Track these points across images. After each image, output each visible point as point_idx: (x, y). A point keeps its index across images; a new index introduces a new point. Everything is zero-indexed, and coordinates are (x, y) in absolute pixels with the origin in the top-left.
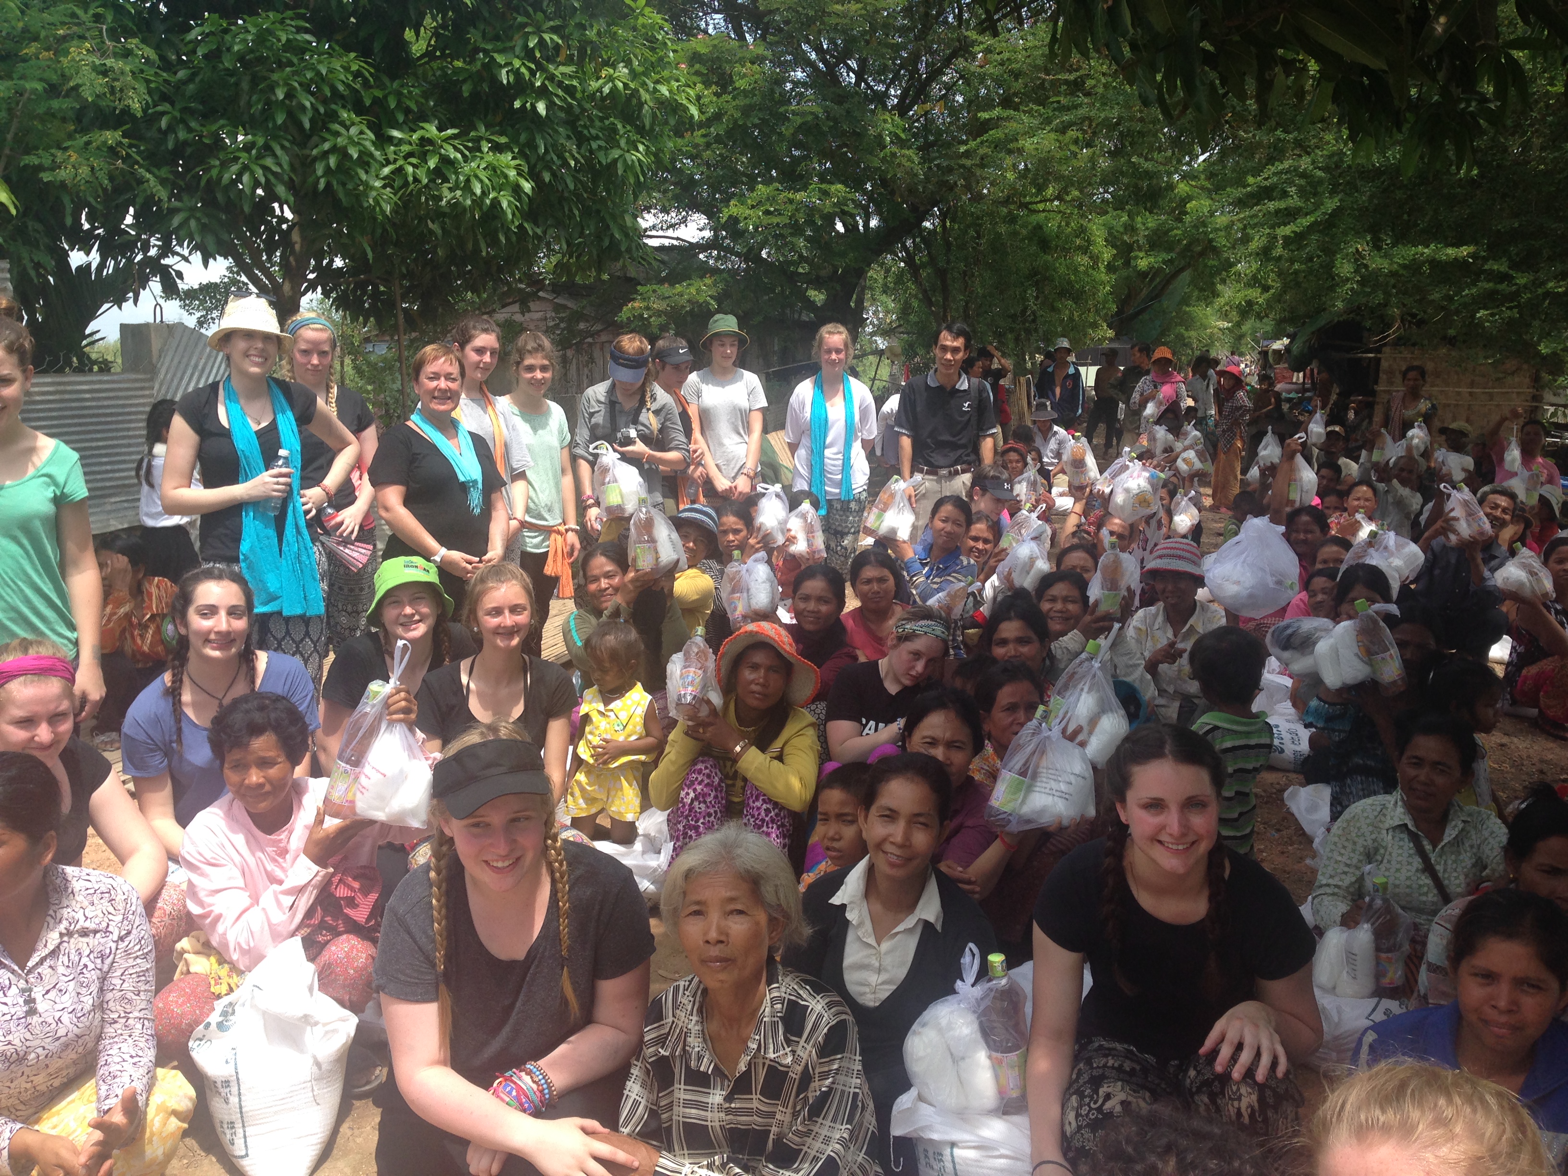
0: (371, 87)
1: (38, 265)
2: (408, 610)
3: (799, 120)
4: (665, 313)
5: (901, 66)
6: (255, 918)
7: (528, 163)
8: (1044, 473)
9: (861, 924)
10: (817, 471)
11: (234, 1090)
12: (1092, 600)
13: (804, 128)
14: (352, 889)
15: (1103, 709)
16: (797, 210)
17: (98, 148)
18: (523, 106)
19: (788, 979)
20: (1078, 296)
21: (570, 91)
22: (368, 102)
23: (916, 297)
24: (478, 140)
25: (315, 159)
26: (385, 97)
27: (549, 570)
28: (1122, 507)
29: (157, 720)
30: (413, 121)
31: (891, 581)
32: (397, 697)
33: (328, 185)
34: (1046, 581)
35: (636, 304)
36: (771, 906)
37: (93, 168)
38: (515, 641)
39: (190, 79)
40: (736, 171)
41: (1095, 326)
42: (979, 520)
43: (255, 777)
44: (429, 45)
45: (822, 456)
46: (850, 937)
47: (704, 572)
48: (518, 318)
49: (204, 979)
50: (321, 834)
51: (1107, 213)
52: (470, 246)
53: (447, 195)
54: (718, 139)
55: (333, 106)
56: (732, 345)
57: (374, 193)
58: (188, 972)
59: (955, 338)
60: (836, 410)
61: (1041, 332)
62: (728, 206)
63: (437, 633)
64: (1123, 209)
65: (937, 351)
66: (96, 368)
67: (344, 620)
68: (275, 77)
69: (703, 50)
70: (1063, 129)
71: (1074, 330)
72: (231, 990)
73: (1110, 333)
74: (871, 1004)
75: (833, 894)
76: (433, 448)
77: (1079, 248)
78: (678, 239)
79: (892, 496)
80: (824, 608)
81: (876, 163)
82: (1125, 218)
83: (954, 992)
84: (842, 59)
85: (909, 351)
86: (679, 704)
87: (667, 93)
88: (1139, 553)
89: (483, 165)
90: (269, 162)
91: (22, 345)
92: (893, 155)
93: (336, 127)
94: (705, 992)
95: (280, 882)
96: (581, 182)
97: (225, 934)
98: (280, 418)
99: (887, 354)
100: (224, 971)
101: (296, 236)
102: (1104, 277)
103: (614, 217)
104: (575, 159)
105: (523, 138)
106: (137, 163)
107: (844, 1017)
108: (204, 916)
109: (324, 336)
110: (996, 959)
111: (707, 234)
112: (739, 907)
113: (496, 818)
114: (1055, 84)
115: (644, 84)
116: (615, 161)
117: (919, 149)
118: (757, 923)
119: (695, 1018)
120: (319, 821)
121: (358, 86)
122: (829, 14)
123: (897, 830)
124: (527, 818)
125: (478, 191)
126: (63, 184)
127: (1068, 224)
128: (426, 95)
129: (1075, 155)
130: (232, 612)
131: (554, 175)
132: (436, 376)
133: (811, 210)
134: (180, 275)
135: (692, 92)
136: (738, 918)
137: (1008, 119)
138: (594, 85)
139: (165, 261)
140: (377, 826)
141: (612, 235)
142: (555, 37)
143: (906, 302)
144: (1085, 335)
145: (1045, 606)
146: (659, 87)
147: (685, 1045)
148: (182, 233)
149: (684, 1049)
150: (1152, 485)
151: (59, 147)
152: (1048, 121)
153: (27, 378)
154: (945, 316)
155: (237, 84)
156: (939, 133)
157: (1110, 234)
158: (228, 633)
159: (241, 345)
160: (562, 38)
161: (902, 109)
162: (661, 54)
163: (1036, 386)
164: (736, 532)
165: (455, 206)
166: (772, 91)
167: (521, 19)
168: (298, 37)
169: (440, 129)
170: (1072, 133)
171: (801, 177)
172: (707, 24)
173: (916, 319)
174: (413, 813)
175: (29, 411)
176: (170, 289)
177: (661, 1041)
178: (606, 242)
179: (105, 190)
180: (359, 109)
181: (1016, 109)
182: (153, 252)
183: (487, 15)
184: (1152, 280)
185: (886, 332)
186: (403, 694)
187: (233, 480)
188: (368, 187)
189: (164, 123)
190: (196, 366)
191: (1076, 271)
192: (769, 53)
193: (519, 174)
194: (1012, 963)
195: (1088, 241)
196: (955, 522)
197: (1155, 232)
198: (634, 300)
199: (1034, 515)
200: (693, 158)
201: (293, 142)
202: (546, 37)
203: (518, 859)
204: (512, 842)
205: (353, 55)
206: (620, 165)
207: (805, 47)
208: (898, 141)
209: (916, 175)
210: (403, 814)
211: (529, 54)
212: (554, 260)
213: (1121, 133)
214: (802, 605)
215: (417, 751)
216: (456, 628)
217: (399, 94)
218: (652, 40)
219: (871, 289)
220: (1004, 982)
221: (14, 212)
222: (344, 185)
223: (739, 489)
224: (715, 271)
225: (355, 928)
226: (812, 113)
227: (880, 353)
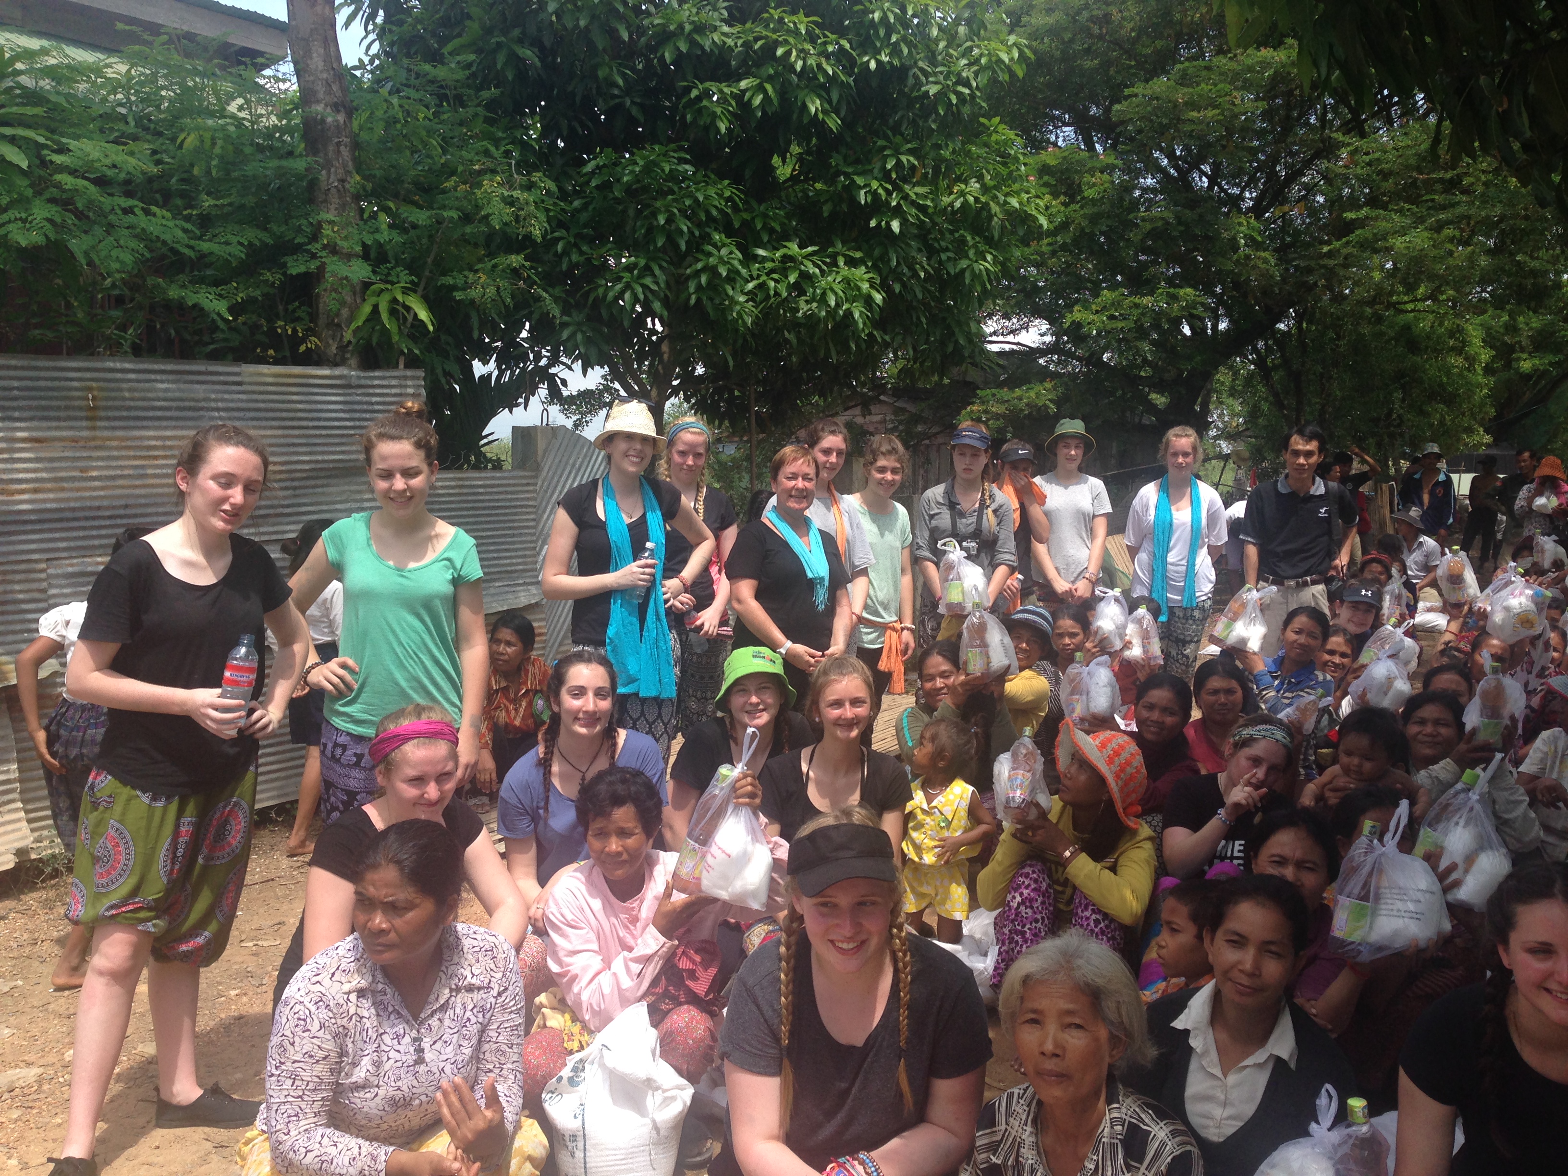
0: (739, 210)
1: (447, 374)
2: (754, 699)
3: (1148, 226)
4: (1003, 416)
5: (1258, 169)
6: (605, 981)
7: (880, 275)
8: (1409, 586)
9: (1205, 1053)
10: (1159, 576)
11: (580, 1144)
12: (1468, 727)
13: (1153, 234)
14: (693, 962)
15: (1482, 845)
16: (1143, 314)
17: (503, 271)
18: (879, 225)
19: (1129, 1101)
20: (1451, 400)
21: (923, 209)
22: (737, 225)
23: (1266, 400)
24: (834, 257)
25: (688, 278)
26: (753, 219)
27: (883, 665)
28: (1501, 627)
29: (527, 787)
30: (777, 240)
31: (1239, 694)
32: (743, 782)
33: (699, 300)
34: (1413, 703)
35: (975, 408)
36: (1112, 1023)
37: (498, 288)
38: (854, 733)
39: (585, 207)
40: (1080, 278)
41: (1470, 431)
42: (1336, 633)
43: (614, 845)
44: (794, 170)
45: (1165, 562)
46: (1193, 1065)
47: (1039, 674)
48: (859, 420)
49: (558, 1034)
50: (669, 907)
51: (1484, 312)
52: (822, 354)
53: (804, 307)
54: (1064, 247)
55: (708, 230)
56: (1077, 447)
57: (738, 308)
58: (545, 1026)
59: (1308, 442)
60: (1182, 515)
61: (1407, 437)
62: (1071, 312)
63: (779, 724)
64: (1503, 309)
65: (1288, 456)
66: (490, 466)
67: (693, 705)
68: (658, 204)
69: (1052, 162)
70: (1438, 228)
71: (1442, 434)
72: (582, 1048)
73: (1487, 439)
74: (1215, 1139)
75: (1175, 1016)
76: (785, 545)
77: (1452, 349)
78: (1018, 344)
79: (1244, 605)
80: (1169, 720)
81: (1229, 266)
82: (1506, 318)
83: (1306, 1134)
84: (1195, 166)
85: (1257, 454)
86: (1007, 807)
87: (1017, 205)
88: (1522, 675)
89: (839, 279)
90: (648, 281)
91: (428, 442)
92: (1248, 257)
93: (710, 248)
94: (1040, 1103)
95: (630, 949)
96: (929, 291)
97: (579, 994)
98: (649, 515)
99: (1234, 458)
100: (576, 1029)
101: (665, 348)
102: (1481, 379)
103: (959, 323)
104: (925, 271)
105: (877, 252)
106: (535, 283)
107: (1189, 1148)
108: (561, 975)
109: (701, 439)
110: (1357, 1104)
111: (1048, 339)
112: (1077, 1021)
113: (844, 900)
114: (1427, 183)
115: (994, 198)
116: (963, 271)
117: (1275, 250)
118: (1096, 1040)
119: (1029, 1129)
120: (668, 894)
121: (729, 211)
122: (1184, 122)
123: (1247, 958)
124: (873, 903)
125: (833, 303)
126: (472, 302)
127: (1441, 324)
128: (789, 216)
129: (1451, 253)
130: (599, 693)
131: (904, 285)
132: (794, 477)
133: (1159, 315)
134: (564, 383)
135: (1041, 203)
136: (1075, 1032)
137: (1376, 218)
138: (946, 200)
139: (553, 370)
140: (719, 904)
141: (957, 342)
142: (912, 159)
143: (1255, 406)
144: (1458, 440)
145: (1413, 729)
146: (1009, 199)
147: (1018, 1155)
148: (569, 345)
149: (1017, 1160)
150: (1536, 604)
151: (471, 269)
152: (1421, 220)
153: (432, 472)
154: (1298, 420)
155: (624, 211)
156: (1297, 233)
157: (1488, 334)
158: (595, 713)
159: (622, 446)
160: (917, 158)
161: (1258, 210)
162: (1013, 168)
163: (1399, 494)
164: (1073, 635)
165: (811, 318)
166: (1122, 199)
167: (881, 143)
168: (680, 168)
169: (801, 247)
170: (1448, 232)
171: (1148, 282)
172: (1057, 137)
173: (1266, 423)
174: (754, 894)
175: (432, 503)
176: (555, 395)
177: (993, 1148)
178: (950, 349)
179: (507, 307)
180: (729, 231)
181: (1385, 209)
182: (543, 362)
183: (849, 140)
184: (1536, 383)
185: (1230, 436)
186: (749, 779)
187: (604, 568)
188: (735, 302)
189: (560, 247)
190: (573, 465)
191: (1448, 374)
192: (1119, 162)
193: (872, 286)
194: (1374, 1110)
195: (1464, 342)
196: (1310, 634)
197: (1540, 332)
198: (973, 403)
199: (1400, 631)
200: (1037, 265)
201: (671, 263)
202: (904, 158)
203: (863, 942)
204: (858, 926)
205: (726, 182)
206: (967, 275)
207: (1157, 154)
208: (1252, 242)
209: (1272, 277)
210: (745, 894)
211: (886, 176)
212: (900, 364)
213: (1503, 231)
214: (1145, 714)
215: (760, 835)
216: (797, 717)
217: (765, 216)
218: (1004, 155)
219: (1219, 392)
220: (1365, 1129)
221: (431, 328)
222: (711, 299)
223: (1079, 593)
224: (1055, 375)
225: (694, 1000)
226: (1162, 219)
227: (1226, 458)
